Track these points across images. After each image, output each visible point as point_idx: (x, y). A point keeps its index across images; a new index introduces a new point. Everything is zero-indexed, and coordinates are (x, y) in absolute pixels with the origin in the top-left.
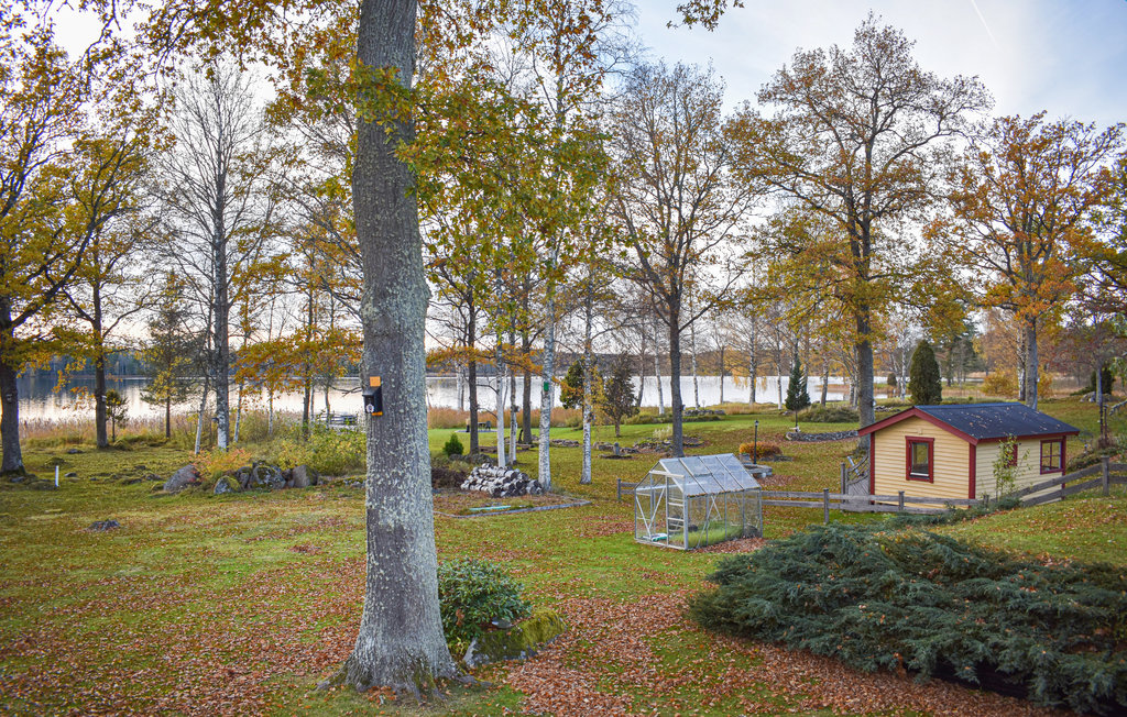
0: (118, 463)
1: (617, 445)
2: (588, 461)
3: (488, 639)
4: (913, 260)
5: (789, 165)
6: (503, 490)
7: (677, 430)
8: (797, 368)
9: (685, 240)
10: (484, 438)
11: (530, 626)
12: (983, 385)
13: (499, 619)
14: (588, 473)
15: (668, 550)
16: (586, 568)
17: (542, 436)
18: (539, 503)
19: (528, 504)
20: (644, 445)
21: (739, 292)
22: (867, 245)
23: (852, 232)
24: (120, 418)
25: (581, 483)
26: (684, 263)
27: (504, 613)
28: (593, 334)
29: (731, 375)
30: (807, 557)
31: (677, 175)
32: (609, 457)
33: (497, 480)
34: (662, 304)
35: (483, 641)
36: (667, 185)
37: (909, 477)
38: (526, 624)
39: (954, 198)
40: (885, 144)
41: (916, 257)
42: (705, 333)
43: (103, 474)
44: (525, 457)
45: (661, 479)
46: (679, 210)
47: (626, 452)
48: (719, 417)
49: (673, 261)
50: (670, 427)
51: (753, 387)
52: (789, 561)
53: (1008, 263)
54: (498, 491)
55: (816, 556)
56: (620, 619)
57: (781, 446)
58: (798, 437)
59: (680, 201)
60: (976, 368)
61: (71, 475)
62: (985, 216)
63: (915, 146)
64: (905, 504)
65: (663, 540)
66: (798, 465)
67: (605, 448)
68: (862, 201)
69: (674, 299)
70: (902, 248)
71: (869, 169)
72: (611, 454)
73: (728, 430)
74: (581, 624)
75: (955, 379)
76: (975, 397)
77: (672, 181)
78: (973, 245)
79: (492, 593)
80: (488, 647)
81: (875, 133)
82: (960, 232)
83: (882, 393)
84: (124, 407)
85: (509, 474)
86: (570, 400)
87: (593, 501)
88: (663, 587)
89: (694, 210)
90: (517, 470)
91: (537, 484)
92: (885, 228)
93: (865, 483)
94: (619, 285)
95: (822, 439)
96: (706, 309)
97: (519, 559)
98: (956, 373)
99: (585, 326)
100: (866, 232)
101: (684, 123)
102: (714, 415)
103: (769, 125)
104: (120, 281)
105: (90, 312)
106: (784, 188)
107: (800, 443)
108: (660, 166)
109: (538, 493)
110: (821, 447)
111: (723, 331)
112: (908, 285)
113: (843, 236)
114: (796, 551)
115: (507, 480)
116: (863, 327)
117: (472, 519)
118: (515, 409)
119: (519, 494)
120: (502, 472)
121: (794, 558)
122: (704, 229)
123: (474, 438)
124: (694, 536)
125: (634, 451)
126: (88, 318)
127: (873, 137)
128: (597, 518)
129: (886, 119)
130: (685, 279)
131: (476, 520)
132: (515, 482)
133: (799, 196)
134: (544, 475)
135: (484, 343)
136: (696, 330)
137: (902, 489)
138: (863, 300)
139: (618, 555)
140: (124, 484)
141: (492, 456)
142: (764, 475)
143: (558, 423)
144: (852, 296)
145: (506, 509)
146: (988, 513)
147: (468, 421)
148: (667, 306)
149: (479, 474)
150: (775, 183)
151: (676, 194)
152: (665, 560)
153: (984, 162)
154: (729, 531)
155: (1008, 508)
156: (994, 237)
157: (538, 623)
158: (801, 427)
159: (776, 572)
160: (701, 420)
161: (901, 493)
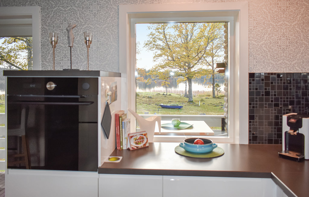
0: (217, 101)
24: (219, 90)
43: (211, 104)
61: (203, 103)
84: (220, 88)
104: (218, 56)
105: (211, 64)
126: (211, 65)
140: (215, 106)
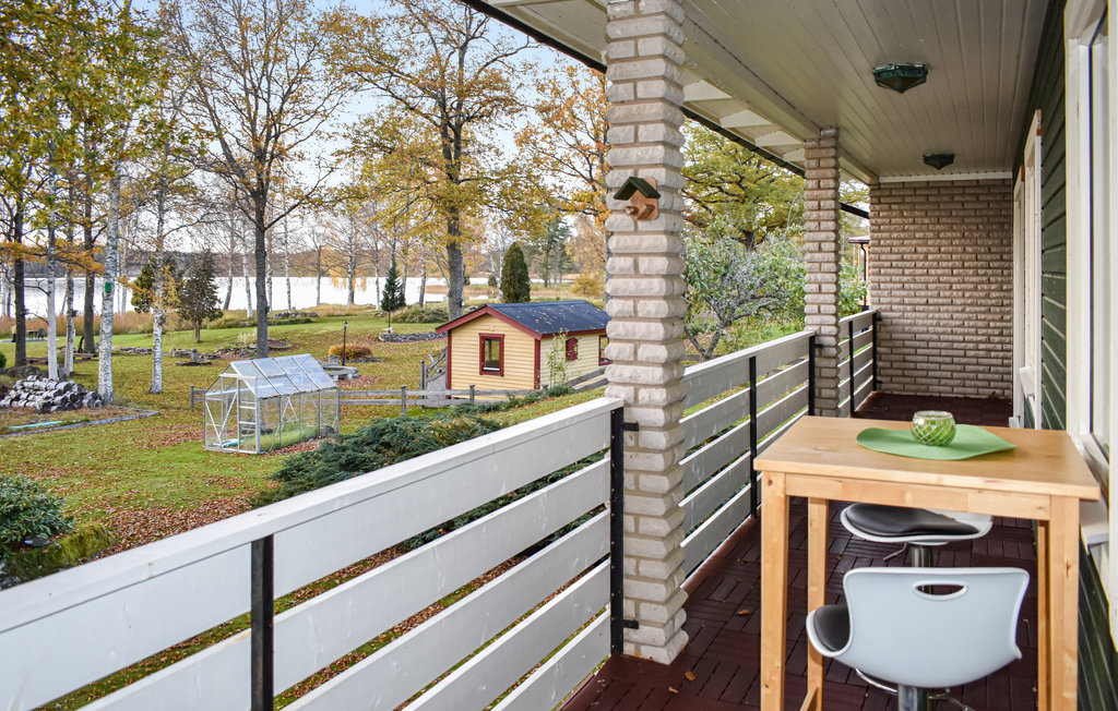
1: (195, 351)
2: (158, 368)
3: (20, 559)
4: (502, 166)
5: (385, 64)
6: (53, 404)
7: (262, 334)
8: (394, 269)
9: (273, 134)
10: (32, 348)
11: (71, 541)
12: (573, 286)
13: (33, 535)
14: (159, 382)
15: (238, 455)
16: (145, 480)
17: (103, 344)
18: (97, 416)
19: (83, 418)
20: (227, 350)
21: (330, 190)
22: (458, 148)
23: (445, 134)
25: (150, 393)
26: (272, 157)
27: (39, 530)
28: (165, 231)
29: (328, 275)
30: (366, 448)
31: (266, 65)
32: (186, 365)
33: (46, 394)
34: (247, 200)
35: (14, 562)
36: (253, 75)
37: (482, 372)
38: (66, 540)
39: (542, 110)
40: (478, 52)
41: (505, 162)
42: (299, 231)
44: (84, 368)
45: (233, 383)
46: (268, 102)
47: (206, 358)
48: (312, 319)
49: (260, 155)
50: (255, 330)
51: (351, 288)
52: (348, 452)
53: (590, 172)
54: (46, 408)
55: (375, 446)
56: (176, 526)
57: (372, 348)
58: (391, 338)
59: (269, 93)
60: (570, 270)
62: (571, 125)
63: (506, 55)
64: (476, 397)
65: (235, 445)
66: (387, 365)
67: (182, 355)
68: (455, 105)
69: (260, 195)
70: (492, 153)
71: (461, 75)
72: (188, 360)
73: (320, 332)
74: (133, 535)
75: (552, 281)
76: (562, 297)
77: (259, 72)
78: (560, 153)
79: (25, 509)
80: (20, 569)
81: (468, 40)
82: (548, 140)
83: (483, 294)
85: (62, 386)
86: (143, 303)
87: (163, 411)
88: (227, 491)
89: (283, 103)
90: (71, 382)
91: (95, 396)
92: (476, 132)
93: (443, 379)
94: (198, 177)
95: (415, 340)
96: (294, 207)
97: (67, 477)
98: (552, 275)
99: (156, 222)
100: (458, 136)
101: (275, 10)
102: (308, 318)
103: (365, 22)
106: (378, 87)
107: (392, 344)
108: (247, 53)
109: (97, 406)
110: (413, 347)
111: (320, 230)
112: (497, 189)
113: (437, 138)
114: (356, 443)
115: (59, 393)
116: (453, 230)
117: (12, 438)
118: (73, 313)
119: (74, 408)
120: (53, 385)
121: (353, 450)
122: (293, 123)
123: (21, 349)
124: (267, 439)
125: (215, 357)
127: (466, 43)
128: (165, 428)
129: (479, 26)
130: (272, 174)
131: (17, 439)
132: (68, 394)
133: (393, 96)
134: (105, 385)
135: (32, 238)
136: (290, 227)
137: (472, 383)
138: (451, 202)
139: (183, 465)
141: (42, 367)
142: (350, 376)
143: (129, 329)
144: (440, 198)
145: (56, 426)
146: (538, 400)
147: (14, 329)
148: (253, 203)
149: (23, 388)
150: (369, 81)
151: (264, 84)
152: (234, 465)
153: (571, 75)
154: (303, 432)
155: (558, 395)
156: (578, 146)
157: (81, 538)
158: (393, 328)
159: (334, 463)
160: (292, 322)
161: (472, 387)
